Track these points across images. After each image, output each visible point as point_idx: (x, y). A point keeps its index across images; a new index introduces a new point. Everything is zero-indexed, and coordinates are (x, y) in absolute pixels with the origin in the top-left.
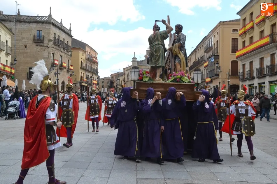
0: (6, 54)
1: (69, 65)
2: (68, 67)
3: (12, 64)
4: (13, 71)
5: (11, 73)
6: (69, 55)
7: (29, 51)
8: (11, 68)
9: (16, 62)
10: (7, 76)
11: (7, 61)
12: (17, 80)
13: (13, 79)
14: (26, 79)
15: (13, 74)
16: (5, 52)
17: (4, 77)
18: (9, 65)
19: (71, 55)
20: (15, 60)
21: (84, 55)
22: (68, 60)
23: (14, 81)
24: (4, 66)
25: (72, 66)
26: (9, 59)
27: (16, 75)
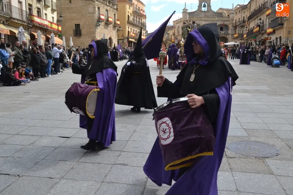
0: (52, 11)
1: (115, 19)
2: (115, 22)
3: (58, 21)
4: (60, 28)
5: (58, 30)
6: (114, 9)
7: (73, 6)
8: (58, 25)
9: (62, 19)
10: (55, 34)
11: (53, 18)
12: (64, 38)
13: (60, 37)
14: (73, 36)
15: (60, 32)
16: (50, 8)
17: (52, 34)
18: (55, 22)
19: (117, 8)
20: (61, 17)
21: (131, 8)
22: (115, 14)
23: (62, 39)
24: (51, 23)
25: (118, 20)
26: (55, 15)
27: (63, 32)
